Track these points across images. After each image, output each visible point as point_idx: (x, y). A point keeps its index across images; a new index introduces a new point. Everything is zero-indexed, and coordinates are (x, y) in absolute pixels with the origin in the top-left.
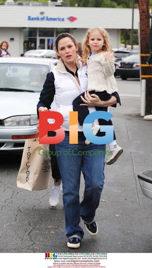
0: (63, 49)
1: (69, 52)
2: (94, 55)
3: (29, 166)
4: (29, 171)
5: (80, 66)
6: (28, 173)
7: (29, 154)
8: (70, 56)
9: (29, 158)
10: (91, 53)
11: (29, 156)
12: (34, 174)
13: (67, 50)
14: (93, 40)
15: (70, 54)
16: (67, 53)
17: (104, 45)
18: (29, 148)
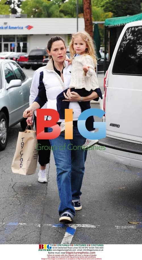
0: (56, 50)
1: (61, 54)
2: (78, 55)
3: (23, 154)
4: (22, 159)
5: (66, 65)
6: (21, 160)
7: (23, 144)
8: (62, 57)
9: (22, 147)
10: (76, 55)
11: (22, 146)
12: (28, 161)
13: (60, 51)
14: (76, 44)
15: (62, 55)
16: (59, 54)
17: (87, 48)
18: (23, 138)
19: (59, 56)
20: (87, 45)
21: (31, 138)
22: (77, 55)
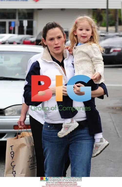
0: (52, 39)
1: (58, 44)
3: (15, 165)
4: (15, 171)
5: (67, 55)
6: (14, 173)
7: (12, 153)
8: (59, 47)
9: (13, 158)
11: (12, 156)
12: (21, 173)
13: (56, 41)
14: (81, 30)
15: (59, 45)
16: (56, 44)
17: (92, 35)
18: (12, 146)
19: (55, 46)
20: (93, 33)
21: (22, 145)
22: (79, 43)
